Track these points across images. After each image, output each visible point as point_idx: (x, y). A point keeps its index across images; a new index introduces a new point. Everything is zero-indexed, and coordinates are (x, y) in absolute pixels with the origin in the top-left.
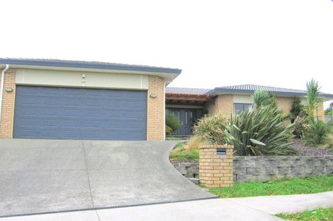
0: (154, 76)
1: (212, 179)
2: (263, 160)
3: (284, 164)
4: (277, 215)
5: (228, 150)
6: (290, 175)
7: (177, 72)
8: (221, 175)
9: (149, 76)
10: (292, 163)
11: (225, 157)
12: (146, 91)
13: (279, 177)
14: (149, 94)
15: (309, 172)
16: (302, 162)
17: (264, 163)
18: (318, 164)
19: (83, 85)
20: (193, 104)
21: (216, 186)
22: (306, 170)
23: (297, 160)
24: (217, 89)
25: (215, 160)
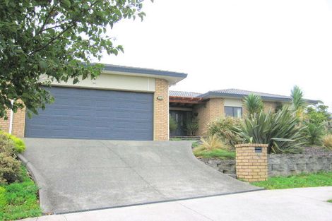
0: (161, 80)
1: (252, 174)
2: (286, 158)
3: (301, 162)
4: (328, 201)
5: (263, 149)
6: (306, 171)
7: (183, 76)
8: (258, 170)
9: (156, 79)
10: (307, 160)
11: (260, 154)
12: (152, 93)
13: (298, 172)
14: (156, 96)
15: (320, 169)
16: (314, 160)
17: (286, 160)
18: (325, 161)
19: (94, 86)
20: (182, 107)
21: (255, 180)
22: (317, 167)
23: (311, 157)
24: (210, 93)
25: (254, 157)
